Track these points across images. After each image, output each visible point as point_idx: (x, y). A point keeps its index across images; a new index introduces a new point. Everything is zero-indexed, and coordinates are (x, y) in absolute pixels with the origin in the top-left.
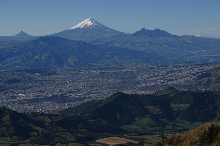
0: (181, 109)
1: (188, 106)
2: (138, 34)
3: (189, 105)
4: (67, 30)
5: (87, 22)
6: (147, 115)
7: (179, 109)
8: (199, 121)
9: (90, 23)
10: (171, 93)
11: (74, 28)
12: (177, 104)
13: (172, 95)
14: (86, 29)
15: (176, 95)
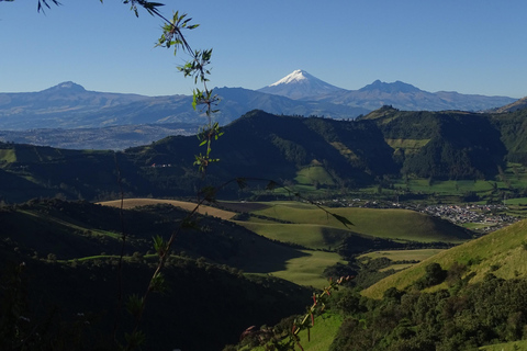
0: (407, 152)
1: (424, 142)
2: (368, 88)
3: (428, 141)
4: (267, 87)
5: (297, 75)
6: (315, 161)
7: (402, 150)
8: (453, 179)
9: (300, 76)
10: (385, 117)
11: (276, 84)
12: (400, 141)
13: (389, 120)
14: (294, 85)
15: (396, 120)
